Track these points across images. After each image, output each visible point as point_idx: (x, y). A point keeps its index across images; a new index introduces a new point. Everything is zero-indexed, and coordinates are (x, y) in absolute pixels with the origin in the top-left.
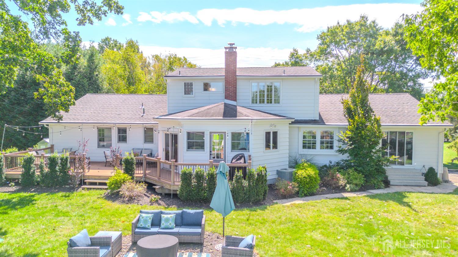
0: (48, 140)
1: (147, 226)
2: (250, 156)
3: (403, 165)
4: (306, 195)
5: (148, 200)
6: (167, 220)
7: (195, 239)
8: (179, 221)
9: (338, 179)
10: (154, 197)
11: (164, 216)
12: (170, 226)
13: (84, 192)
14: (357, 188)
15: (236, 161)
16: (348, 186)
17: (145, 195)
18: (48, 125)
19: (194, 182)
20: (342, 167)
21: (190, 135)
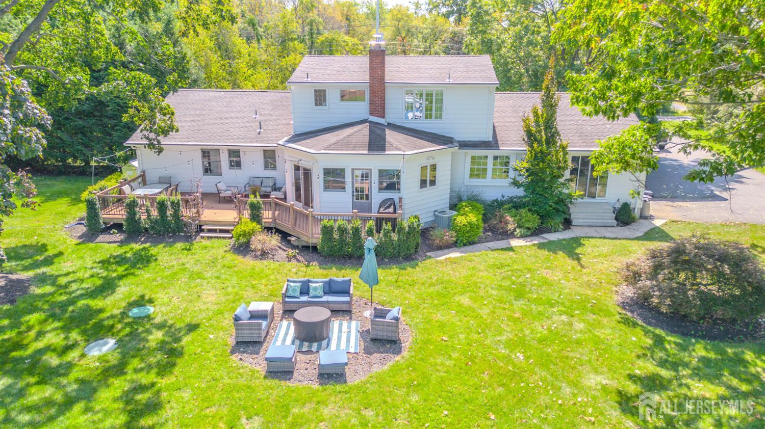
0: (135, 163)
1: (296, 295)
2: (400, 199)
3: (594, 197)
4: (465, 245)
5: (284, 254)
6: (315, 289)
7: (344, 307)
8: (327, 289)
9: (507, 223)
10: (291, 252)
11: (312, 285)
12: (319, 295)
13: (205, 243)
14: (529, 233)
15: (384, 210)
16: (518, 230)
17: (279, 247)
19: (336, 236)
20: (516, 205)
21: (327, 172)
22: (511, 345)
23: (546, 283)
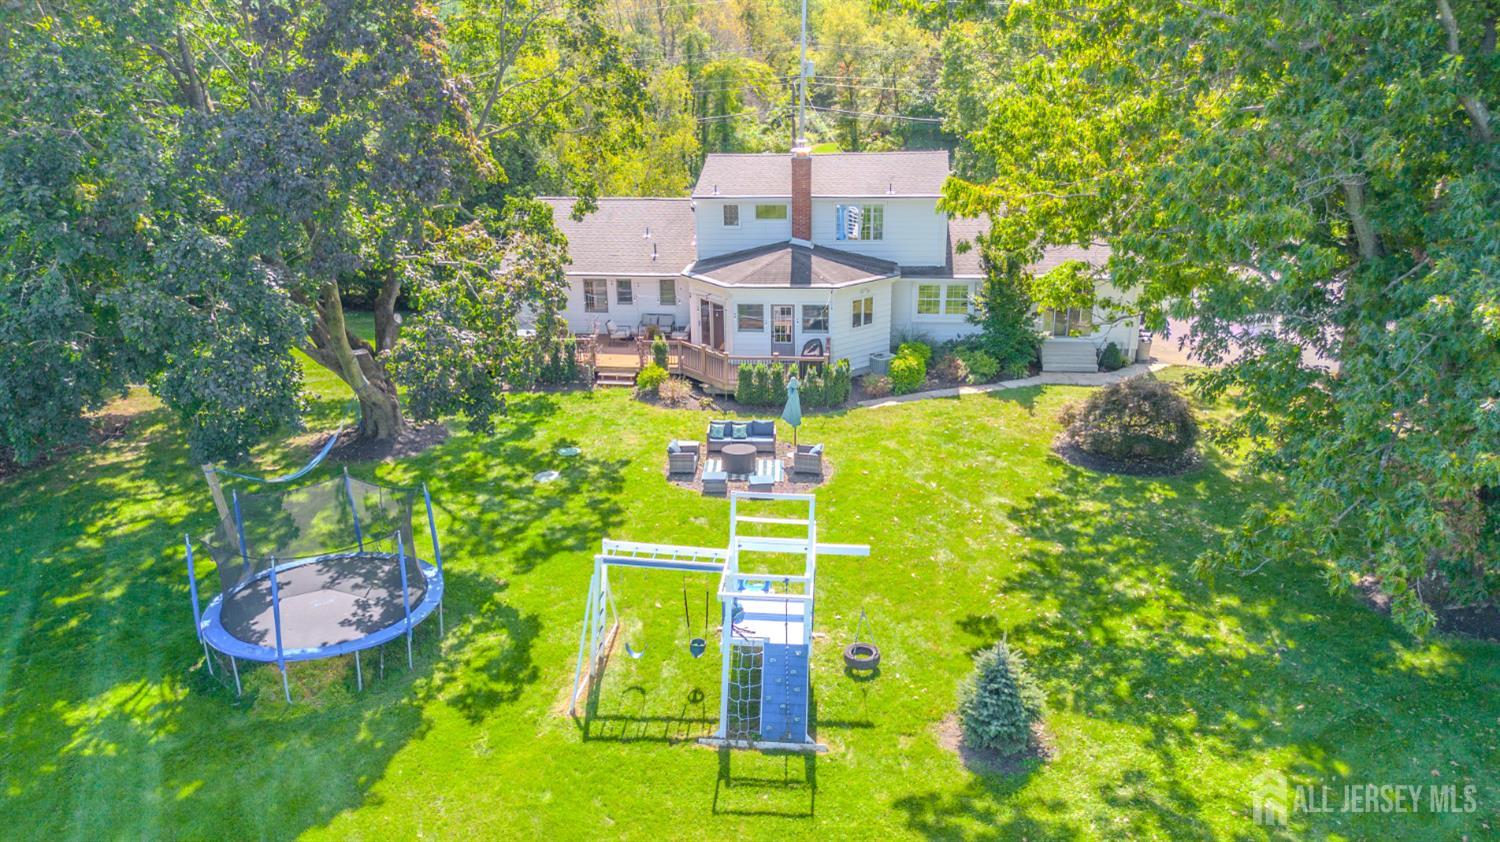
1: (720, 436)
2: (828, 340)
3: (1074, 336)
4: (904, 393)
5: (697, 403)
6: (739, 430)
7: (768, 448)
8: (751, 431)
9: (957, 368)
10: (706, 400)
11: (735, 427)
12: (743, 436)
13: (605, 391)
14: (984, 380)
15: (809, 352)
16: (970, 377)
17: (690, 396)
19: (755, 381)
20: (972, 346)
21: (743, 309)
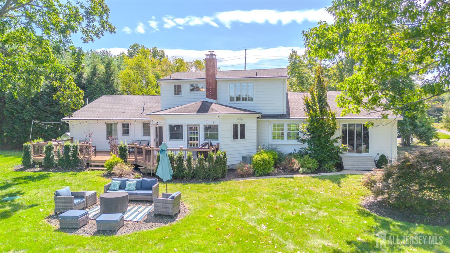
0: (69, 134)
1: (115, 189)
2: (218, 143)
3: (361, 153)
4: (261, 176)
5: (133, 177)
6: (130, 185)
7: (148, 198)
8: (139, 186)
9: (293, 164)
10: (138, 175)
11: (128, 182)
12: (132, 189)
14: (310, 171)
16: (301, 169)
17: (131, 173)
18: (68, 121)
20: (302, 154)
21: (172, 128)
22: (261, 221)
23: (310, 193)
